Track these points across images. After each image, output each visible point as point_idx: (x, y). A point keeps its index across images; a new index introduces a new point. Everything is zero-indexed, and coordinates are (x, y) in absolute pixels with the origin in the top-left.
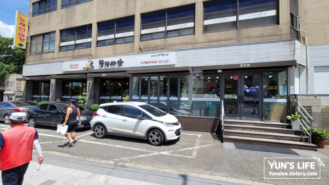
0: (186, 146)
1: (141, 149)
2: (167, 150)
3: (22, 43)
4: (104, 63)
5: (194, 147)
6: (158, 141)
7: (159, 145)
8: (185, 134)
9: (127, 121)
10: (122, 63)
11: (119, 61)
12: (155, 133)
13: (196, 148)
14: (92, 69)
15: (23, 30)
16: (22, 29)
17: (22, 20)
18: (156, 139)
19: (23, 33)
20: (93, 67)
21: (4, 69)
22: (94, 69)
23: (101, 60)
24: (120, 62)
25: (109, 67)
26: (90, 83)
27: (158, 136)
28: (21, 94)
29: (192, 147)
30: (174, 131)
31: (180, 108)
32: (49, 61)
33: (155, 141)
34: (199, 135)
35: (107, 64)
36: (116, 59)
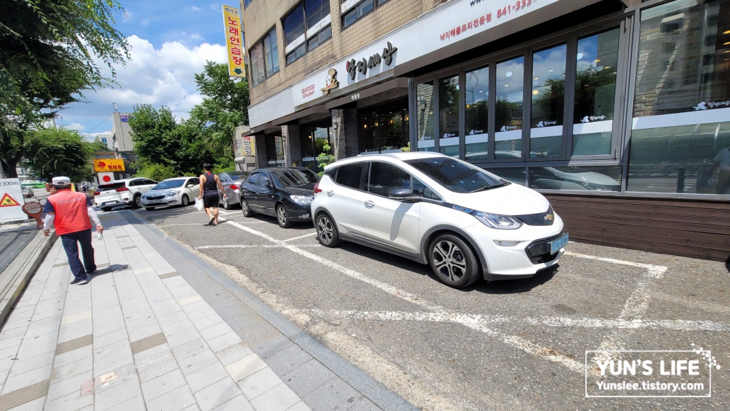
0: (574, 306)
1: (400, 291)
2: (483, 312)
3: (239, 67)
4: (355, 67)
5: (614, 317)
6: (458, 272)
7: (465, 287)
8: (587, 256)
9: (373, 205)
10: (393, 56)
11: (386, 51)
12: (449, 247)
13: (622, 324)
14: (337, 89)
15: (236, 42)
16: (235, 40)
17: (231, 22)
18: (452, 265)
19: (237, 47)
20: (338, 83)
21: (228, 119)
22: (340, 87)
23: (350, 61)
24: (390, 53)
25: (368, 76)
26: (336, 123)
27: (459, 257)
28: (253, 160)
29: (604, 315)
30: (523, 246)
31: (571, 164)
32: (275, 90)
33: (451, 271)
34: (657, 268)
35: (363, 67)
36: (379, 49)
